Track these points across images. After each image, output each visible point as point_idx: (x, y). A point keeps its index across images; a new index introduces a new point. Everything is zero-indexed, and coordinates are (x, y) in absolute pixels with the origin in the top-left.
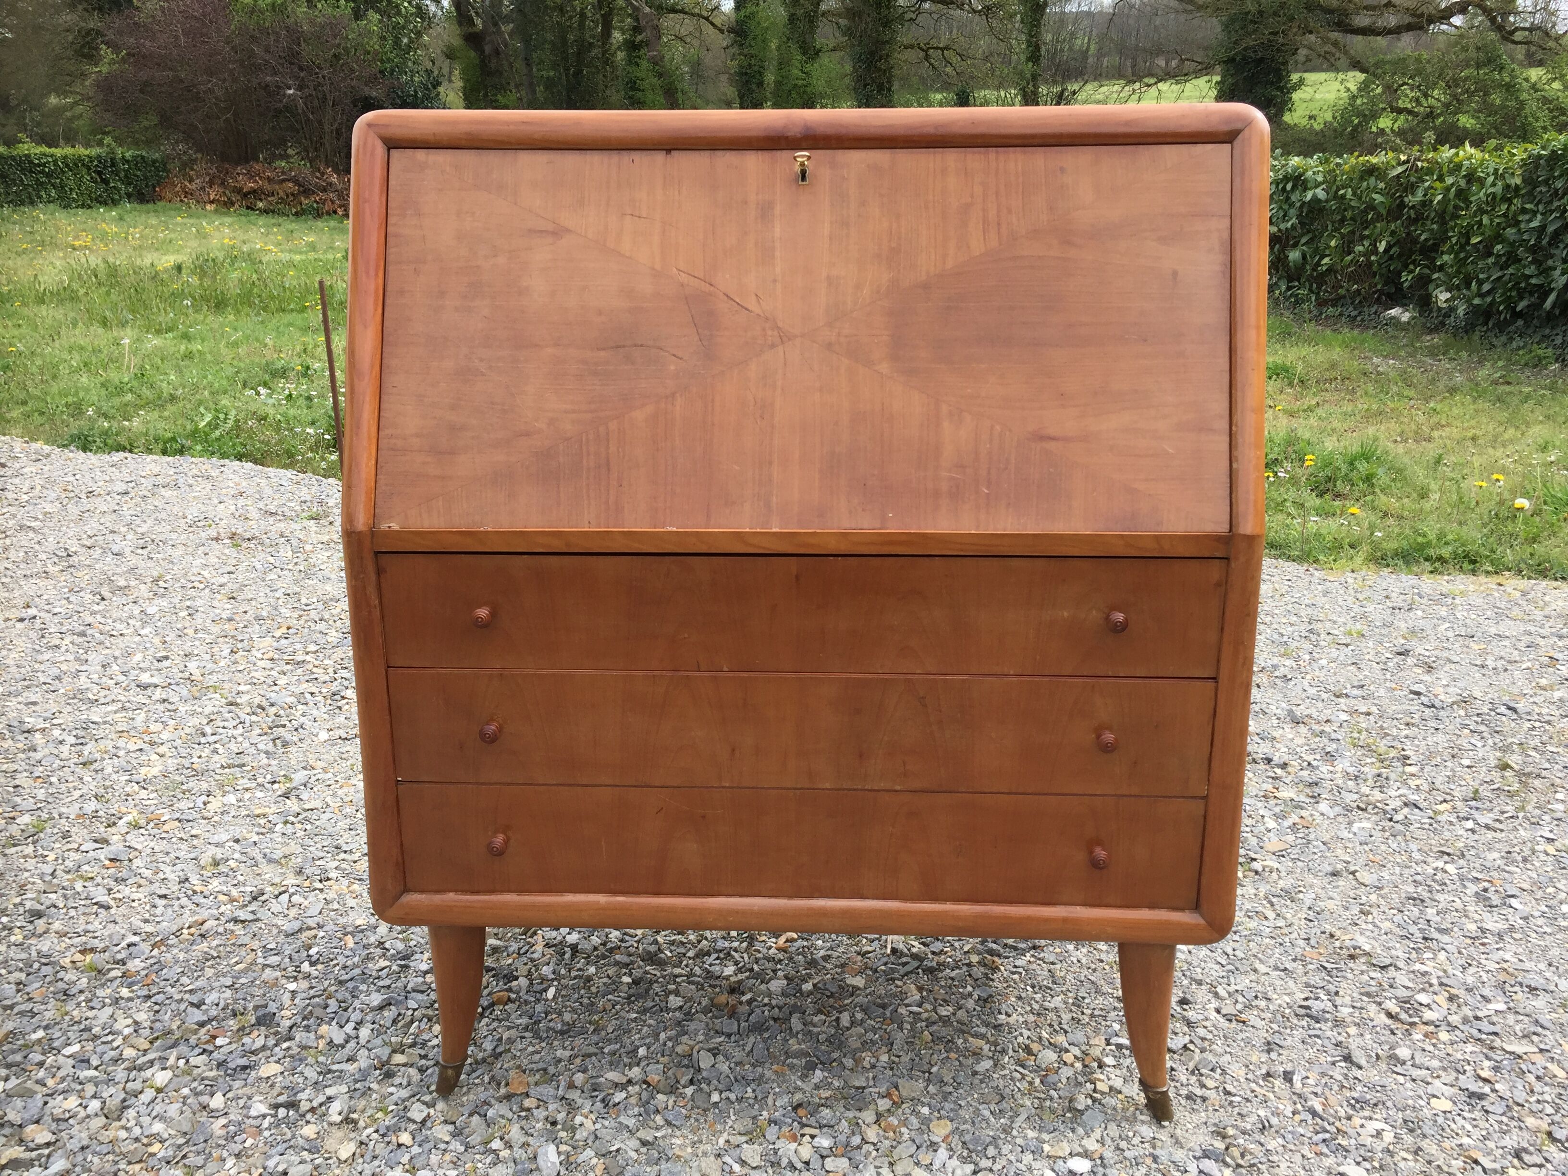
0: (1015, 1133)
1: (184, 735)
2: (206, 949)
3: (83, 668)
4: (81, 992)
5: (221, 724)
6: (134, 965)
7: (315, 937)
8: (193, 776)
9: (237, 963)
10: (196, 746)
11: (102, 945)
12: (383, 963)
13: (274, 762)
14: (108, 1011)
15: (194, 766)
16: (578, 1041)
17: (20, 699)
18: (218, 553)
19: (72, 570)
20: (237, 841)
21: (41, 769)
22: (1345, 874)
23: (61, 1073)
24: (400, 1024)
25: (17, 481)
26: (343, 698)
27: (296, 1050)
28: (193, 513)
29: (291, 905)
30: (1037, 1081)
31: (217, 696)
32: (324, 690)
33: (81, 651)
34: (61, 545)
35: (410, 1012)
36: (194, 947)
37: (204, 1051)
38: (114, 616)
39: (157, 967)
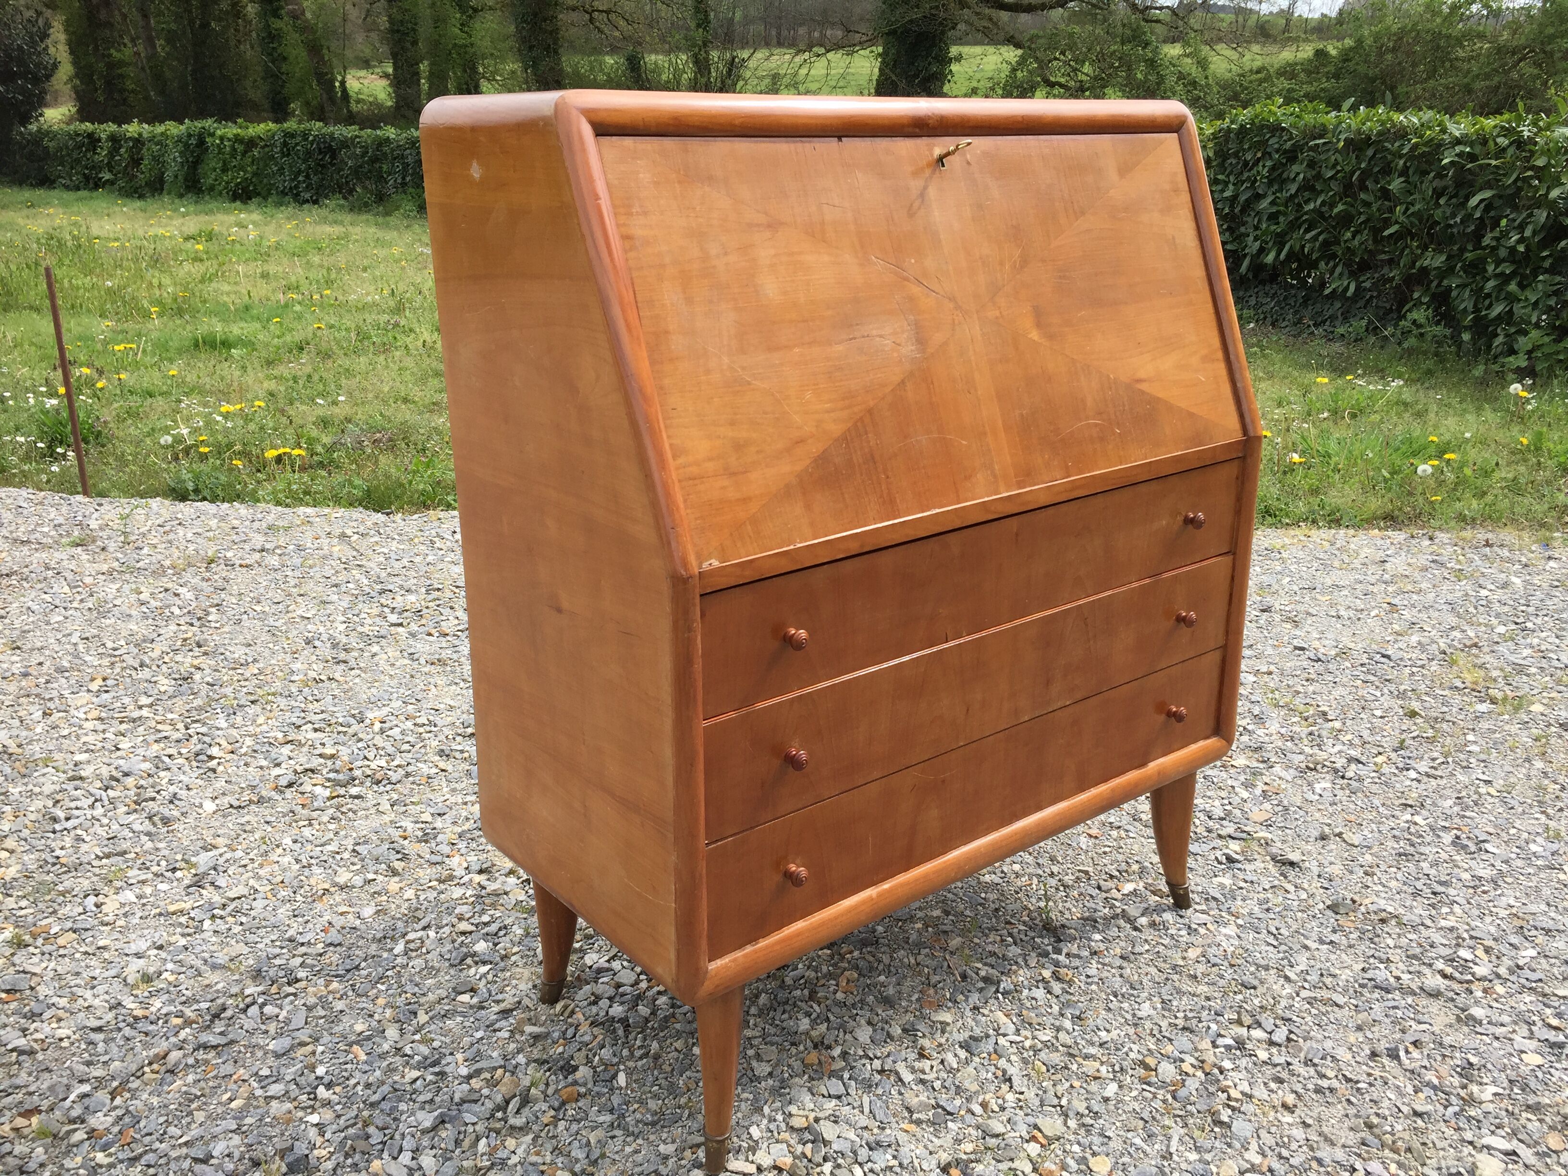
0: (1175, 1157)
1: (29, 823)
2: (184, 1089)
5: (73, 805)
6: (100, 1121)
7: (314, 1053)
8: (65, 873)
9: (231, 1100)
10: (52, 835)
11: (44, 1103)
12: (412, 1073)
13: (162, 845)
15: (62, 860)
20: (160, 947)
22: (1332, 837)
24: (466, 1143)
29: (266, 1018)
30: (1169, 1097)
31: (51, 770)
32: (184, 751)
35: (470, 1129)
36: (167, 1088)
39: (129, 1120)
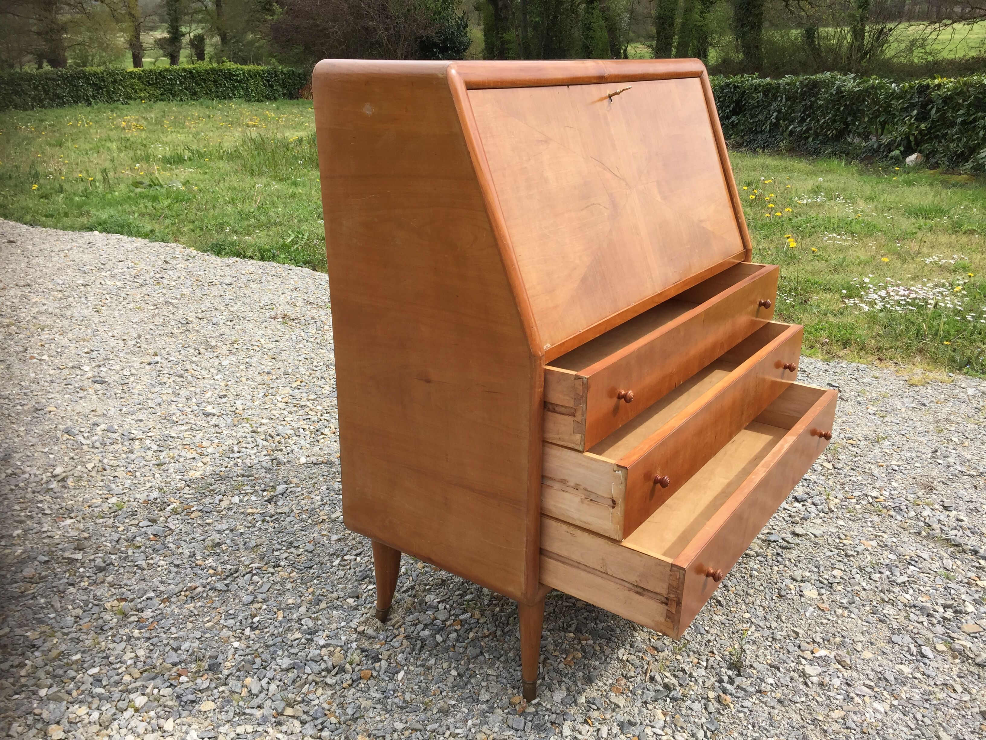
1: (221, 451)
2: (192, 609)
3: (175, 399)
4: (111, 628)
5: (244, 445)
6: (147, 614)
7: (260, 608)
8: (219, 480)
9: (208, 621)
10: (227, 459)
11: (132, 597)
12: (298, 635)
13: (269, 476)
14: (123, 645)
15: (221, 474)
16: (412, 717)
17: (134, 417)
18: (273, 327)
19: (187, 332)
20: (231, 531)
21: (133, 466)
23: (83, 687)
24: (297, 684)
25: (171, 273)
26: (322, 434)
27: (227, 694)
28: (265, 300)
29: (251, 583)
31: (248, 425)
32: (312, 427)
33: (177, 388)
34: (185, 316)
35: (305, 676)
36: (186, 606)
37: (171, 685)
38: (203, 365)
39: (160, 617)
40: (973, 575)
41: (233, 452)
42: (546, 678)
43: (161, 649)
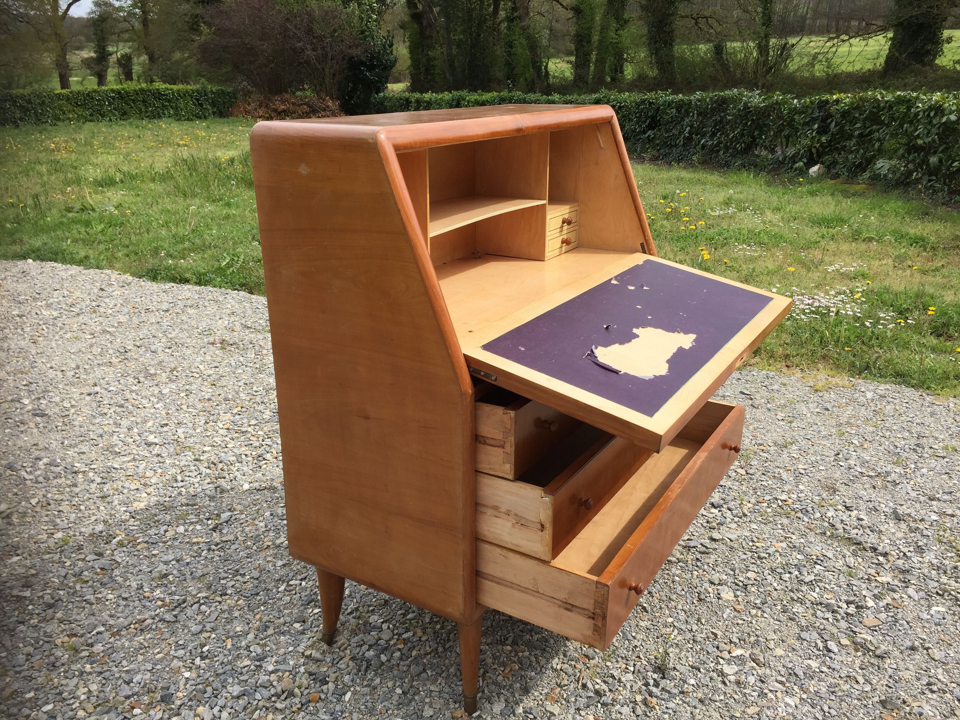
1: (164, 480)
2: (142, 641)
3: (117, 430)
4: (63, 665)
5: (188, 474)
6: (98, 648)
7: (209, 637)
8: (164, 510)
9: (158, 653)
10: (170, 489)
11: (82, 632)
12: (247, 662)
13: (213, 504)
14: (75, 680)
15: (166, 504)
17: (76, 449)
18: (211, 353)
19: (126, 361)
20: (178, 561)
21: (77, 499)
22: (921, 649)
24: (248, 711)
25: (107, 300)
26: (264, 459)
28: (203, 325)
29: (200, 612)
31: (190, 453)
32: (254, 453)
33: (118, 418)
34: (123, 344)
35: (255, 703)
36: (136, 639)
37: (125, 718)
38: (143, 394)
39: (110, 651)
40: (872, 571)
41: (176, 481)
42: (486, 691)
43: (113, 682)
